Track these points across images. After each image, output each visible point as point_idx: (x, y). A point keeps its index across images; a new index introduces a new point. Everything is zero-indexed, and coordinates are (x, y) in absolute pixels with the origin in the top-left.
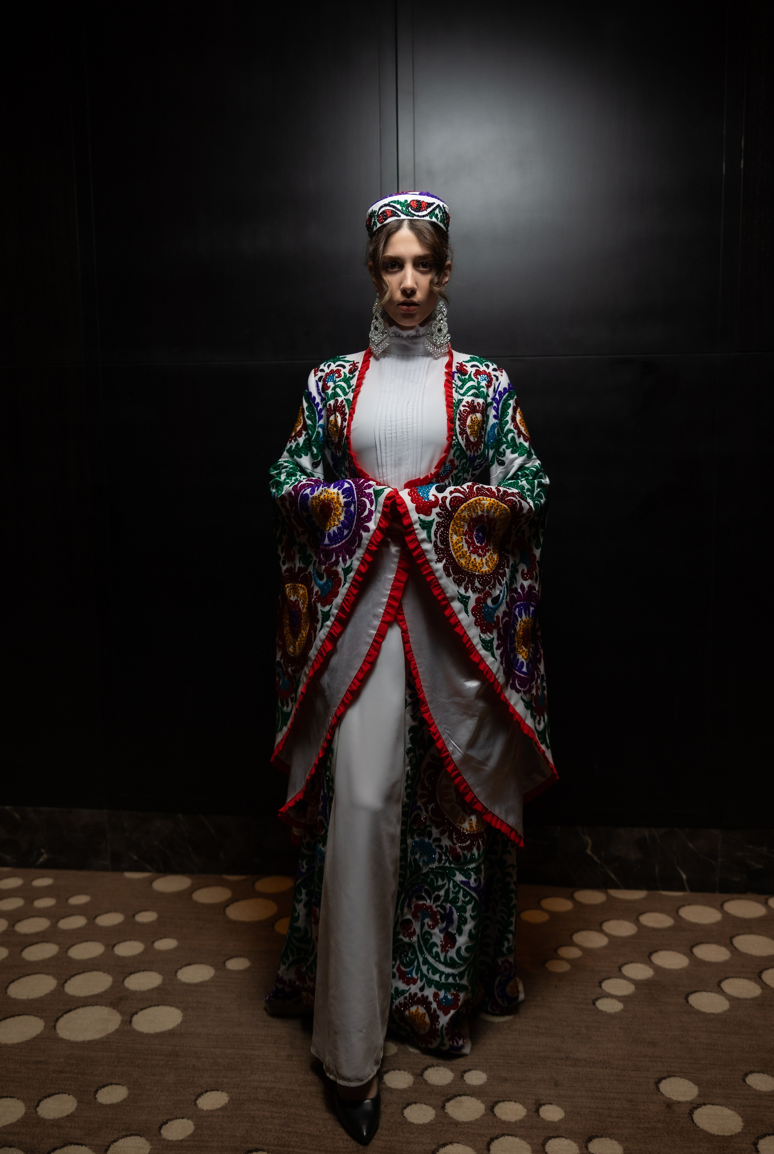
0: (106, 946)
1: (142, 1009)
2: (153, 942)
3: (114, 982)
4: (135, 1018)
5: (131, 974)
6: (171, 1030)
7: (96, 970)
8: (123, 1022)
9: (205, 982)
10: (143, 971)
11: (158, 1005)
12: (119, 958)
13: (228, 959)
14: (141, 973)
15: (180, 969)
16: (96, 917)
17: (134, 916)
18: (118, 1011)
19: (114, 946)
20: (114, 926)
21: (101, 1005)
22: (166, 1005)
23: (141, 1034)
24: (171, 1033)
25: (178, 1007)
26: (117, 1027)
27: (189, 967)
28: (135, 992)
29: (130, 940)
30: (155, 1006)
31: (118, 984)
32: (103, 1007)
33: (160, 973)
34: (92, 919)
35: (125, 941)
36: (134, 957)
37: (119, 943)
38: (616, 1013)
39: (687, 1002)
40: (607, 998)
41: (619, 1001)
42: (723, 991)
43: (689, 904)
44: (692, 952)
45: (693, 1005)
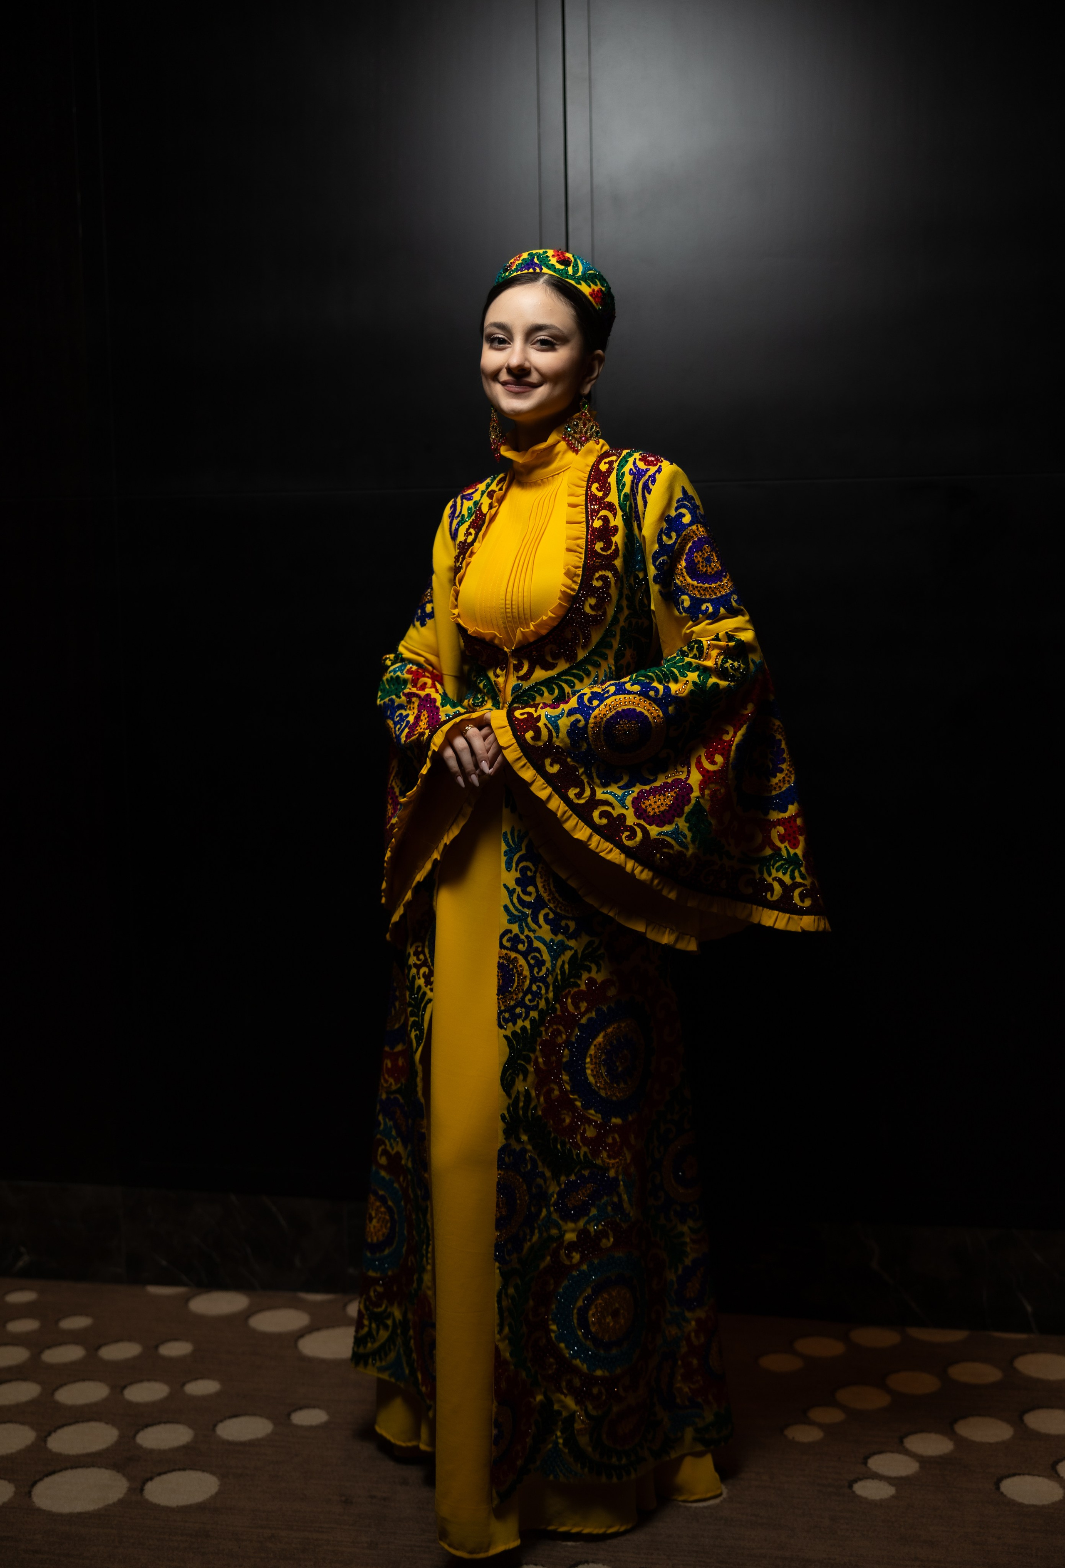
0: (113, 1388)
1: (159, 1474)
2: (184, 1384)
3: (121, 1437)
4: (149, 1486)
5: (147, 1426)
6: (201, 1503)
7: (95, 1420)
8: (130, 1490)
9: (258, 1440)
10: (165, 1423)
11: (184, 1469)
12: (130, 1405)
13: (295, 1410)
14: (163, 1426)
15: (221, 1421)
16: (99, 1347)
17: (157, 1347)
18: (124, 1475)
19: (124, 1387)
20: (126, 1361)
21: (99, 1467)
22: (196, 1470)
23: (156, 1507)
24: (200, 1507)
25: (213, 1473)
26: (121, 1496)
27: (234, 1420)
28: (151, 1451)
29: (149, 1380)
30: (179, 1470)
31: (127, 1439)
32: (103, 1470)
33: (190, 1426)
34: (93, 1349)
35: (141, 1381)
36: (154, 1404)
37: (131, 1384)
38: (881, 1500)
39: (998, 1488)
40: (873, 1479)
41: (890, 1484)
42: (1059, 1475)
43: (1033, 1352)
44: (1022, 1421)
45: (1005, 1493)
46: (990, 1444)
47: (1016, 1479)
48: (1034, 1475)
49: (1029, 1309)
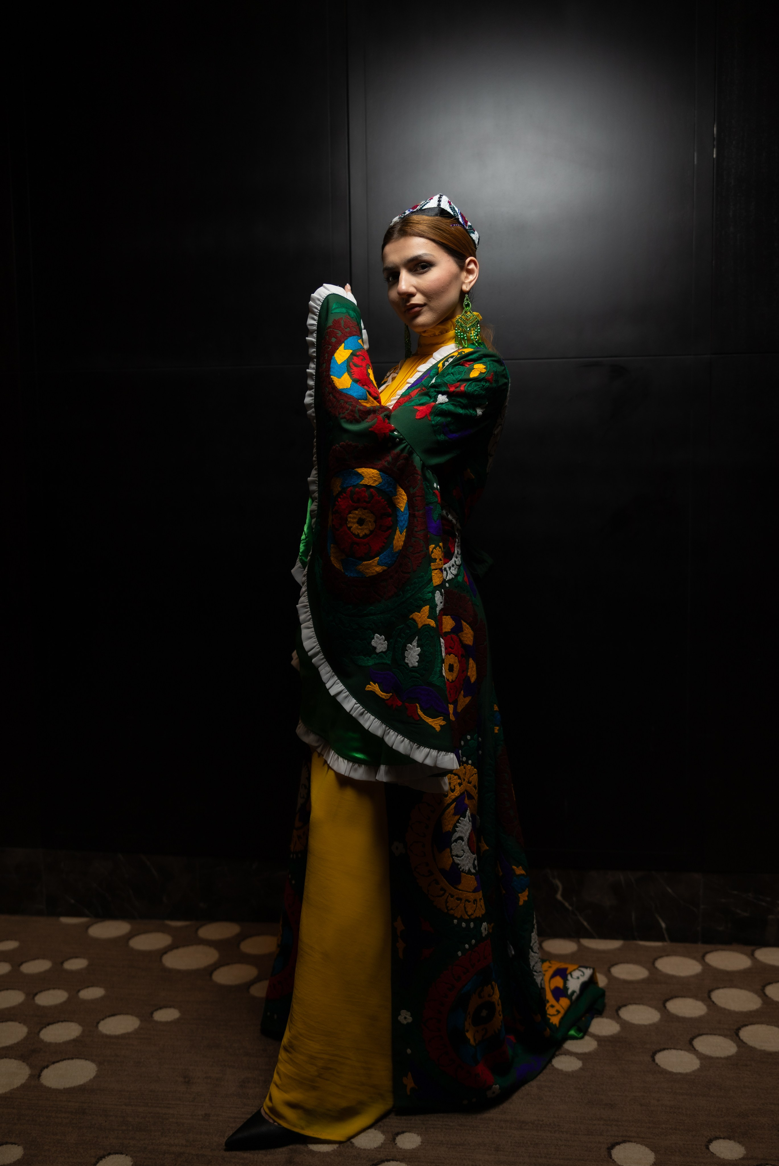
0: (27, 995)
1: (54, 1063)
2: (79, 991)
3: (29, 1033)
4: (45, 1072)
5: (49, 1024)
6: (82, 1085)
7: (12, 1020)
8: (31, 1076)
9: (128, 1034)
10: (62, 1021)
11: (72, 1059)
12: (39, 1007)
13: (157, 1010)
14: (60, 1024)
15: (103, 1019)
16: (21, 964)
17: (62, 963)
18: (28, 1064)
19: (36, 994)
20: (39, 974)
21: (10, 1058)
22: (81, 1059)
23: (49, 1090)
24: (81, 1089)
25: (93, 1061)
26: (23, 1081)
27: (112, 1018)
28: (50, 1044)
29: (54, 989)
30: (68, 1059)
31: (33, 1035)
32: (13, 1060)
33: (80, 1024)
34: (16, 965)
35: (49, 989)
36: (56, 1007)
37: (41, 991)
38: (573, 1072)
39: (654, 1060)
40: (566, 1055)
41: (578, 1059)
42: (695, 1049)
43: (667, 955)
44: (665, 1007)
45: (659, 1064)
46: (645, 1026)
47: (666, 1053)
48: (678, 1049)
49: (663, 925)
